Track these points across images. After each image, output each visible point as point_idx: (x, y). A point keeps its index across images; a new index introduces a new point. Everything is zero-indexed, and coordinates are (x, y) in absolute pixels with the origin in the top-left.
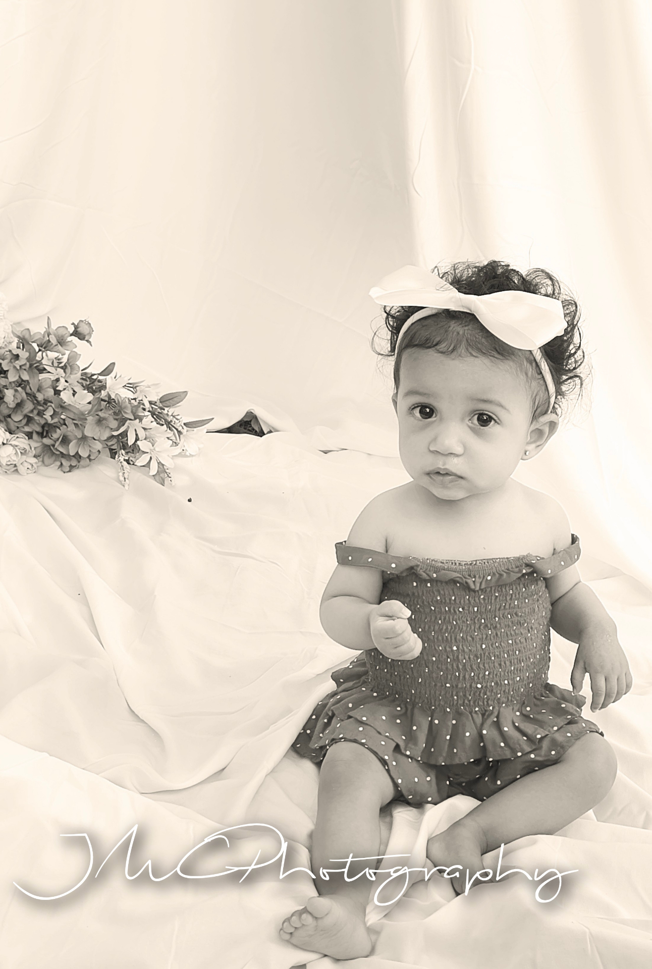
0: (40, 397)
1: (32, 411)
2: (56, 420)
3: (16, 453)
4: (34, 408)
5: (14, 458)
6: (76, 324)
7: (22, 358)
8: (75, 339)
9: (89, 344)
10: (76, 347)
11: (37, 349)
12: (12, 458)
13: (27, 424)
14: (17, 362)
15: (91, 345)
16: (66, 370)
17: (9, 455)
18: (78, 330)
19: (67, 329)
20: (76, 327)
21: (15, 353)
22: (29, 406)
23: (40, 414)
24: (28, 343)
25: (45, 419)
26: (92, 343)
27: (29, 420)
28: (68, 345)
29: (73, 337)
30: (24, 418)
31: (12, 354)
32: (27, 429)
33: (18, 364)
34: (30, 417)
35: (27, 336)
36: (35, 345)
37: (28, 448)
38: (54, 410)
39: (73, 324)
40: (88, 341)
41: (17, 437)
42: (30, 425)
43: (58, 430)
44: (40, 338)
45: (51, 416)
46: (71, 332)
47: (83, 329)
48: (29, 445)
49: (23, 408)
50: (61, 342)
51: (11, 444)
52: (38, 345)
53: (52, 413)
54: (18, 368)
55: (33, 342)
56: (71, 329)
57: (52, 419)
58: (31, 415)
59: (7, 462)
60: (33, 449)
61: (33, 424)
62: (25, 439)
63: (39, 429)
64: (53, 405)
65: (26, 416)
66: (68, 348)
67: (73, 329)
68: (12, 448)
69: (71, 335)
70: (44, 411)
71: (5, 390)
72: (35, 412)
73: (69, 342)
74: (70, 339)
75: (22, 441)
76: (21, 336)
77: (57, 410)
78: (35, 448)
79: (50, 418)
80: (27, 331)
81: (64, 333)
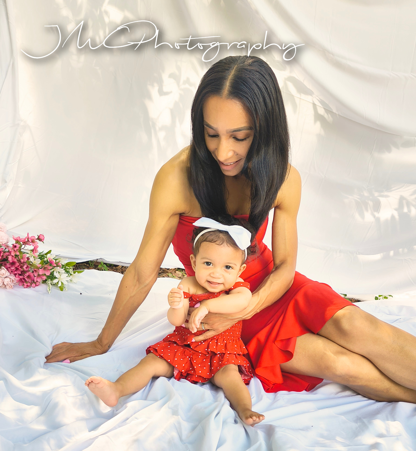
0: (22, 261)
1: (18, 266)
2: (27, 269)
3: (11, 281)
4: (19, 265)
5: (10, 282)
6: (39, 235)
7: (17, 247)
8: (38, 241)
9: (43, 243)
10: (38, 243)
11: (22, 244)
12: (9, 282)
13: (16, 271)
14: (16, 248)
15: (44, 243)
16: (34, 251)
17: (8, 281)
18: (40, 237)
19: (35, 237)
20: (39, 237)
21: (15, 245)
22: (17, 264)
23: (22, 267)
24: (19, 242)
25: (23, 268)
26: (44, 242)
27: (17, 269)
28: (35, 243)
29: (37, 240)
30: (15, 269)
31: (14, 245)
32: (16, 273)
33: (15, 249)
34: (17, 268)
35: (19, 239)
36: (21, 242)
37: (14, 280)
38: (27, 266)
39: (38, 235)
40: (42, 242)
41: (11, 276)
42: (17, 271)
43: (27, 273)
44: (24, 240)
45: (26, 268)
46: (36, 238)
47: (41, 237)
48: (15, 279)
49: (15, 265)
50: (33, 241)
51: (9, 277)
52: (22, 243)
53: (26, 266)
54: (16, 250)
55: (21, 241)
56: (37, 237)
57: (26, 269)
58: (18, 267)
59: (7, 284)
60: (16, 280)
61: (18, 271)
62: (14, 276)
63: (20, 273)
64: (27, 264)
65: (16, 268)
66: (35, 244)
67: (38, 237)
68: (9, 279)
69: (36, 239)
70: (23, 266)
71: (9, 256)
72: (20, 266)
73: (36, 241)
74: (36, 240)
75: (13, 277)
76: (16, 239)
77: (28, 266)
78: (17, 280)
79: (25, 268)
80: (19, 238)
81: (34, 239)
